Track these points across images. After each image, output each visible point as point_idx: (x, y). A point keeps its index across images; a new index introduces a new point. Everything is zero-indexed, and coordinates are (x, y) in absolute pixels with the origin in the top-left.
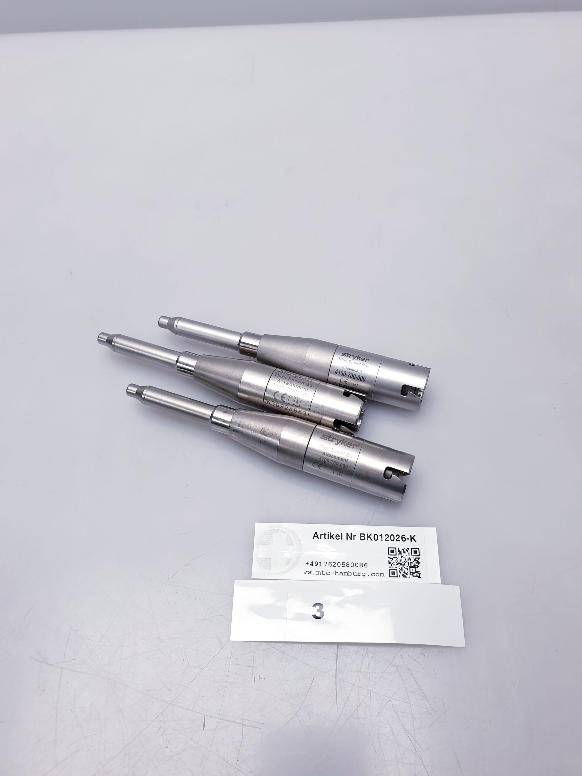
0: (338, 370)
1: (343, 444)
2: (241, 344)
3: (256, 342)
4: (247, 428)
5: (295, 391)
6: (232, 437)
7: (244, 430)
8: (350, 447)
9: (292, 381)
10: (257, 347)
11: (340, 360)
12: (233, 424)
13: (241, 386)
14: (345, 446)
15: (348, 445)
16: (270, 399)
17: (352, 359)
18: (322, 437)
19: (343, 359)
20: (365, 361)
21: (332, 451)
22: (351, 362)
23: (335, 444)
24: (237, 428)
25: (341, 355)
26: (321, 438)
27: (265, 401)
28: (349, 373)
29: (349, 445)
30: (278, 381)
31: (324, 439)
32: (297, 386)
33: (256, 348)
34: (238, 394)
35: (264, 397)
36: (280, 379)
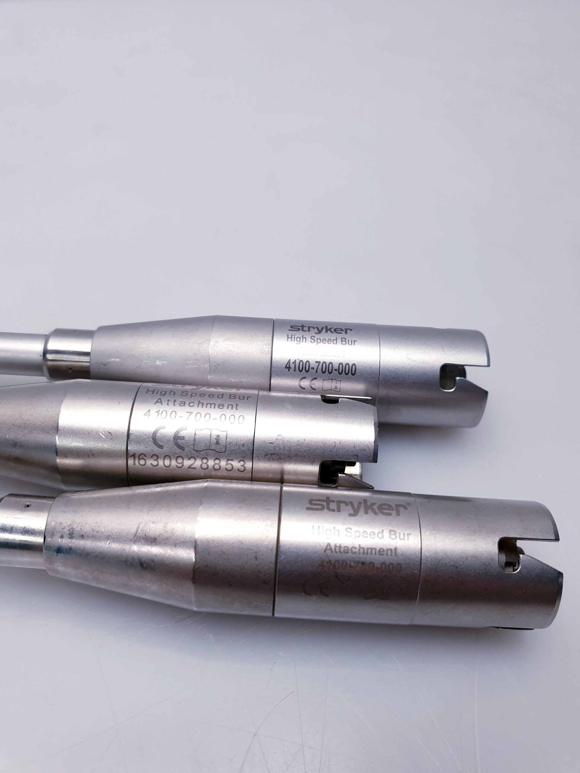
0: (291, 362)
1: (370, 511)
2: (49, 357)
3: (84, 346)
4: (95, 536)
5: (205, 416)
6: (57, 572)
7: (88, 544)
8: (390, 514)
9: (192, 396)
10: (87, 354)
11: (290, 339)
12: (53, 534)
13: (60, 442)
14: (376, 514)
15: (383, 509)
16: (142, 456)
17: (316, 333)
18: (309, 506)
19: (296, 337)
20: (344, 332)
21: (349, 534)
22: (316, 339)
23: (350, 515)
24: (66, 542)
25: (289, 330)
26: (308, 509)
27: (131, 462)
28: (316, 362)
29: (385, 509)
30: (157, 402)
31: (317, 509)
32: (207, 404)
33: (86, 359)
34: (58, 460)
35: (128, 454)
36: (160, 397)
